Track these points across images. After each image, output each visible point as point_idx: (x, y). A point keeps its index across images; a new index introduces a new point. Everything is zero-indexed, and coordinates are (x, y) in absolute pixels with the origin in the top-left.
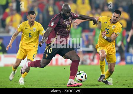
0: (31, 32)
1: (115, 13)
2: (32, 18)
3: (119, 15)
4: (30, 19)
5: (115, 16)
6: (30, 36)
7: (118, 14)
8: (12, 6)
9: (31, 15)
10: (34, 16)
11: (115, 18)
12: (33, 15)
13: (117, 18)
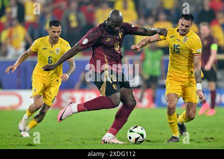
0: (53, 55)
1: (183, 19)
2: (55, 32)
3: (190, 21)
4: (53, 33)
5: (183, 23)
6: (50, 62)
7: (188, 20)
8: (11, 13)
9: (53, 27)
10: (59, 29)
11: (184, 28)
12: (58, 27)
13: (186, 26)
